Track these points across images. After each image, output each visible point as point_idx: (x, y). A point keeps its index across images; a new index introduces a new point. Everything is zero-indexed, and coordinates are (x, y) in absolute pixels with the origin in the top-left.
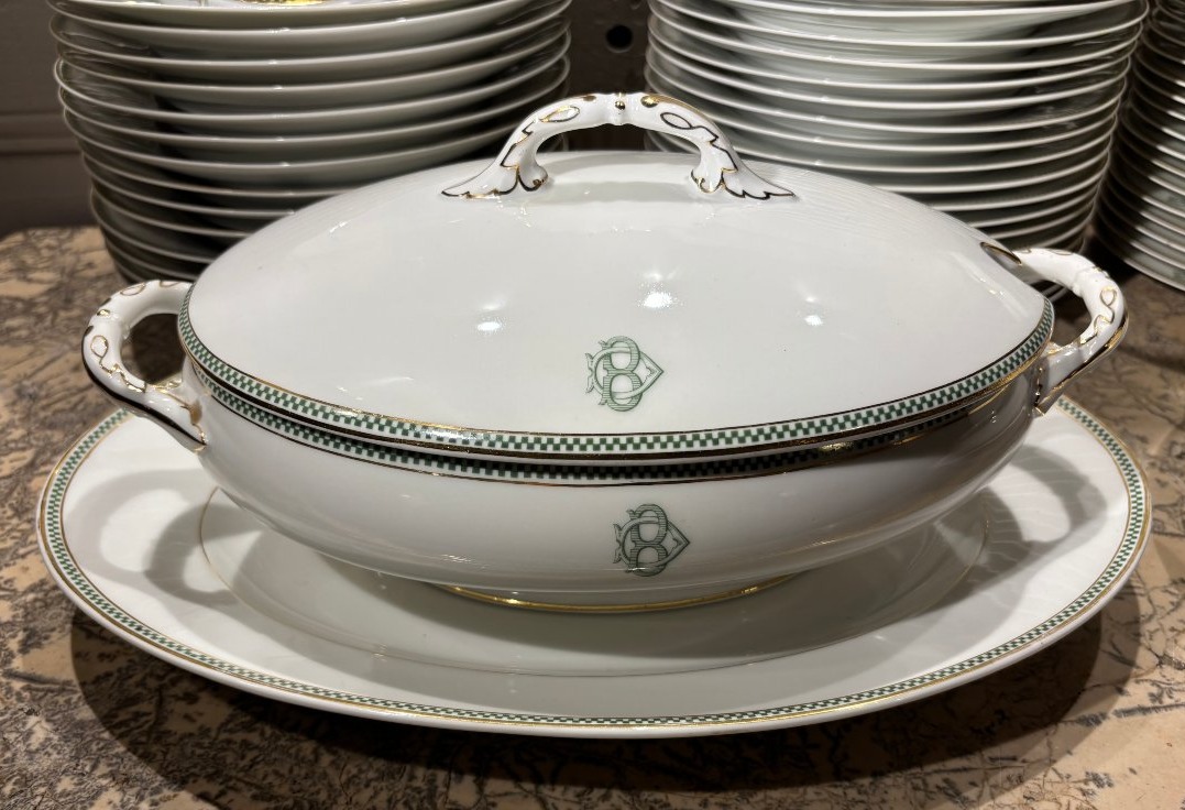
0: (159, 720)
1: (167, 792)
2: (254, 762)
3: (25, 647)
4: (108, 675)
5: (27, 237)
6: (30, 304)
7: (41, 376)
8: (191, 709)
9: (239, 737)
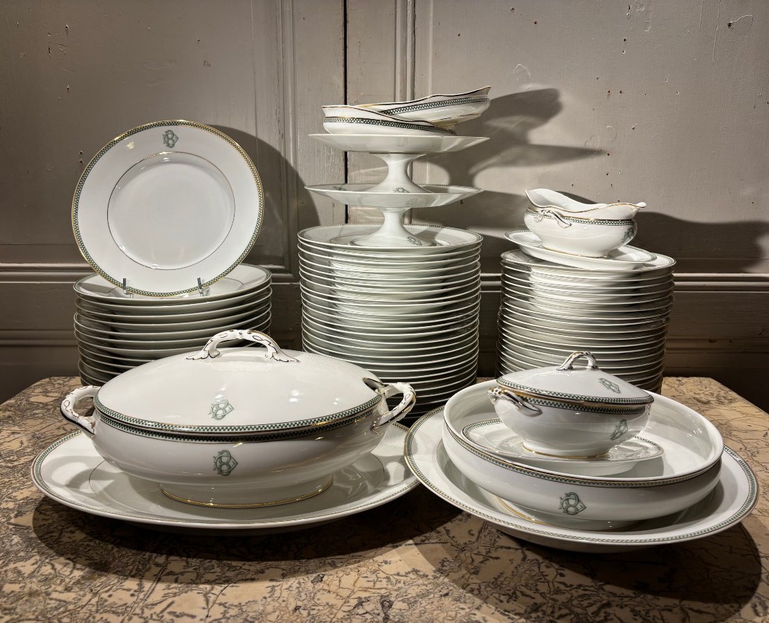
0: (59, 538)
1: (56, 557)
2: (89, 550)
3: (16, 516)
4: (45, 525)
5: (50, 379)
6: (46, 404)
7: (43, 431)
8: (71, 535)
9: (86, 543)
